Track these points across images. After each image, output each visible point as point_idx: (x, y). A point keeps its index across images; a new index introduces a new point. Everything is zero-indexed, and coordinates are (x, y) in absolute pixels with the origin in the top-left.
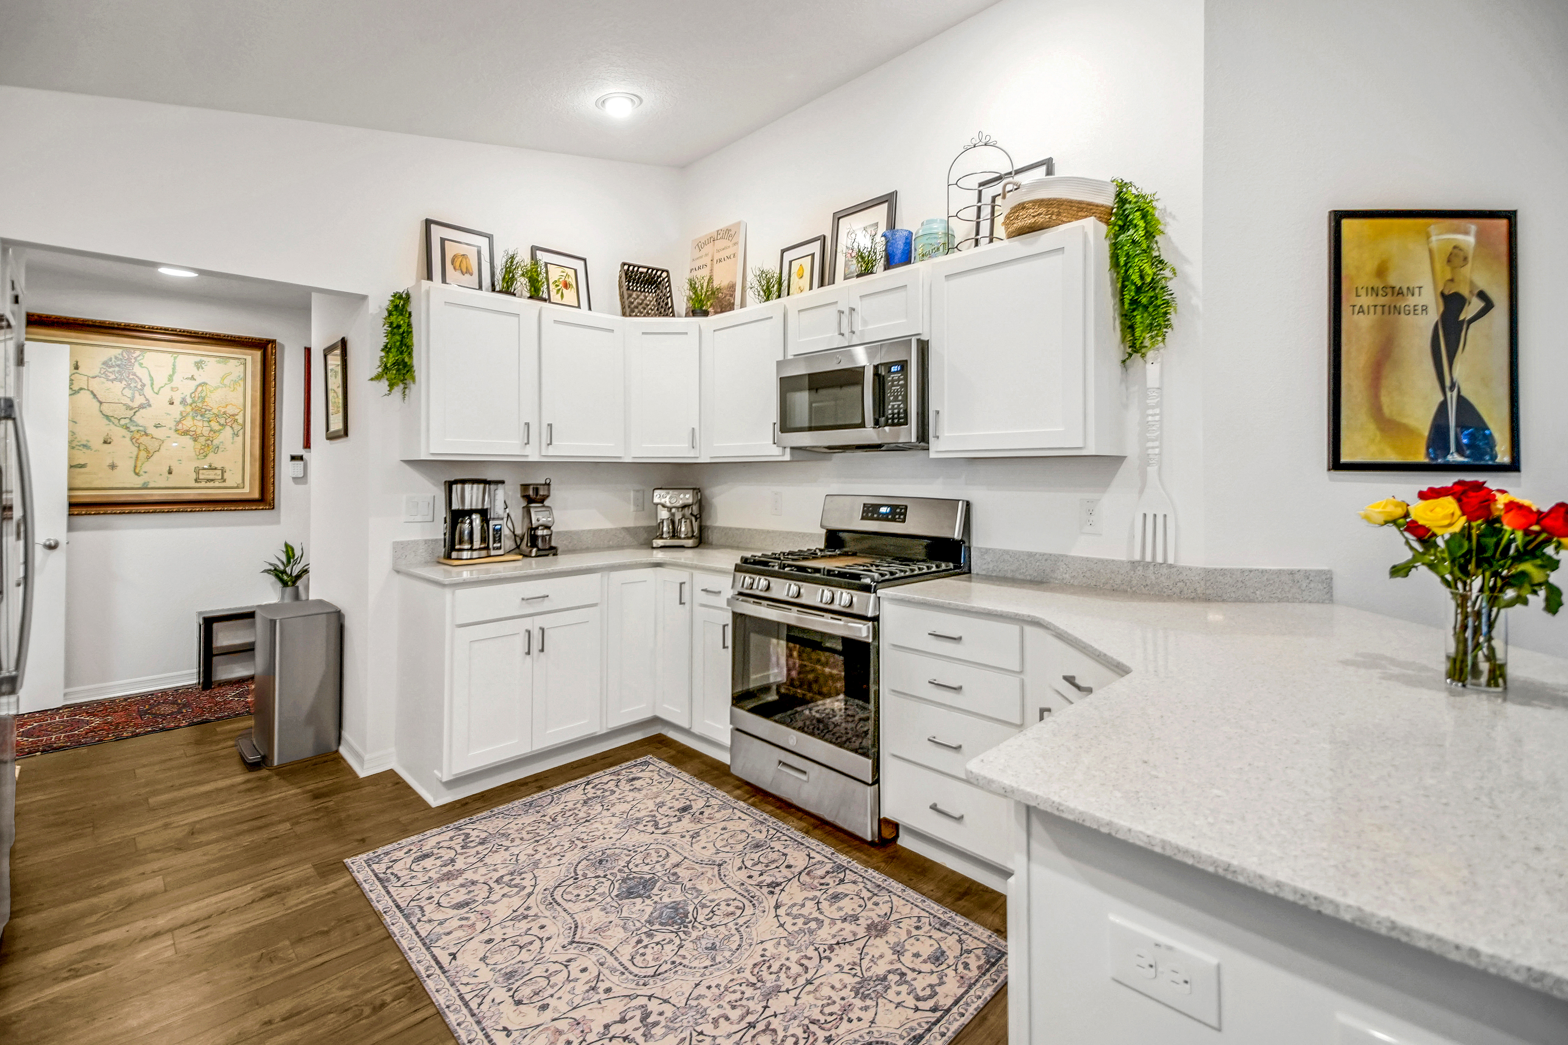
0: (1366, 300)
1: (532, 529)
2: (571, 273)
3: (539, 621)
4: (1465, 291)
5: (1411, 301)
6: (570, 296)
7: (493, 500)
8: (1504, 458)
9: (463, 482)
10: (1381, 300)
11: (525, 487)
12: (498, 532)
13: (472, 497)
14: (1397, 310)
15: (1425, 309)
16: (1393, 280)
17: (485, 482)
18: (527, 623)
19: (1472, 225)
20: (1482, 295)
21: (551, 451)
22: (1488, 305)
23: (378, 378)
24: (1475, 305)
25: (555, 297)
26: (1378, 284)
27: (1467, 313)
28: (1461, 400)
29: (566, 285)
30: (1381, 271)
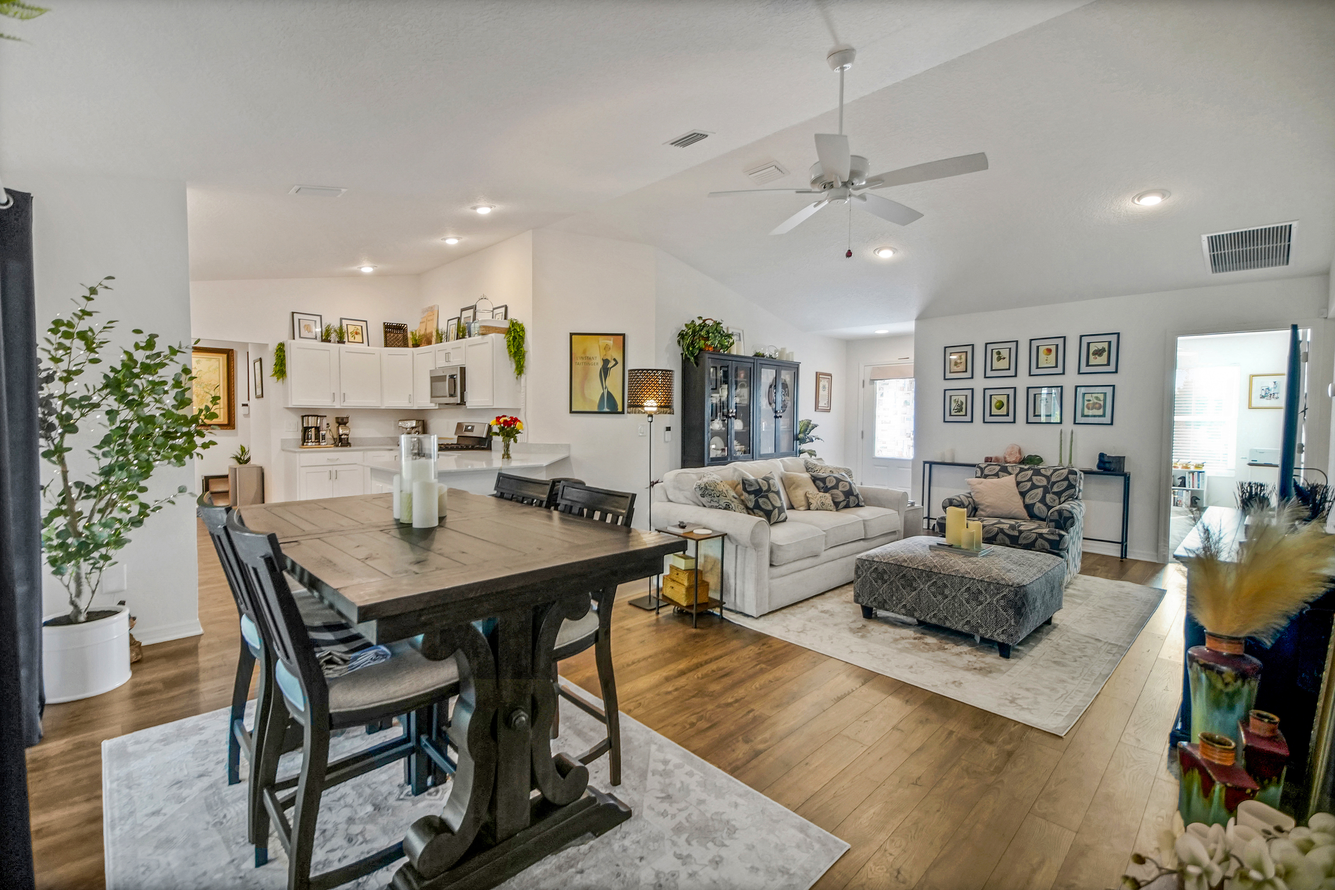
0: (580, 361)
1: (340, 436)
2: (360, 328)
3: (335, 468)
4: (609, 359)
5: (593, 361)
6: (359, 338)
7: (321, 423)
8: (620, 410)
9: (308, 416)
10: (584, 361)
11: (337, 418)
12: (324, 437)
13: (312, 422)
14: (589, 364)
15: (597, 364)
16: (588, 355)
17: (318, 416)
18: (330, 468)
19: (612, 338)
20: (615, 360)
21: (345, 404)
22: (617, 363)
23: (273, 375)
24: (613, 363)
25: (351, 339)
26: (583, 356)
27: (610, 366)
28: (608, 392)
29: (357, 333)
30: (584, 352)
